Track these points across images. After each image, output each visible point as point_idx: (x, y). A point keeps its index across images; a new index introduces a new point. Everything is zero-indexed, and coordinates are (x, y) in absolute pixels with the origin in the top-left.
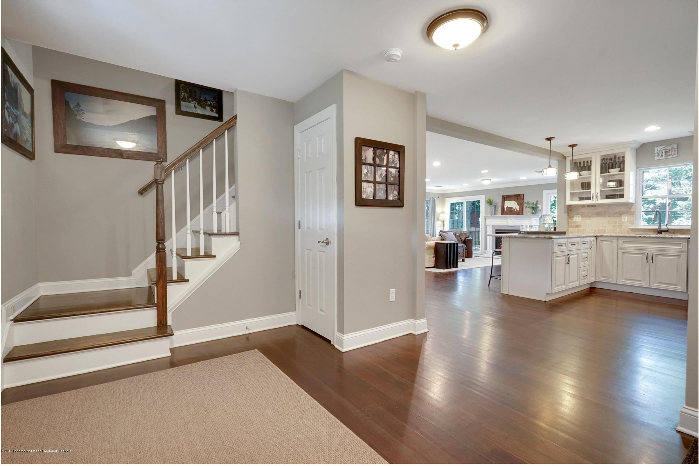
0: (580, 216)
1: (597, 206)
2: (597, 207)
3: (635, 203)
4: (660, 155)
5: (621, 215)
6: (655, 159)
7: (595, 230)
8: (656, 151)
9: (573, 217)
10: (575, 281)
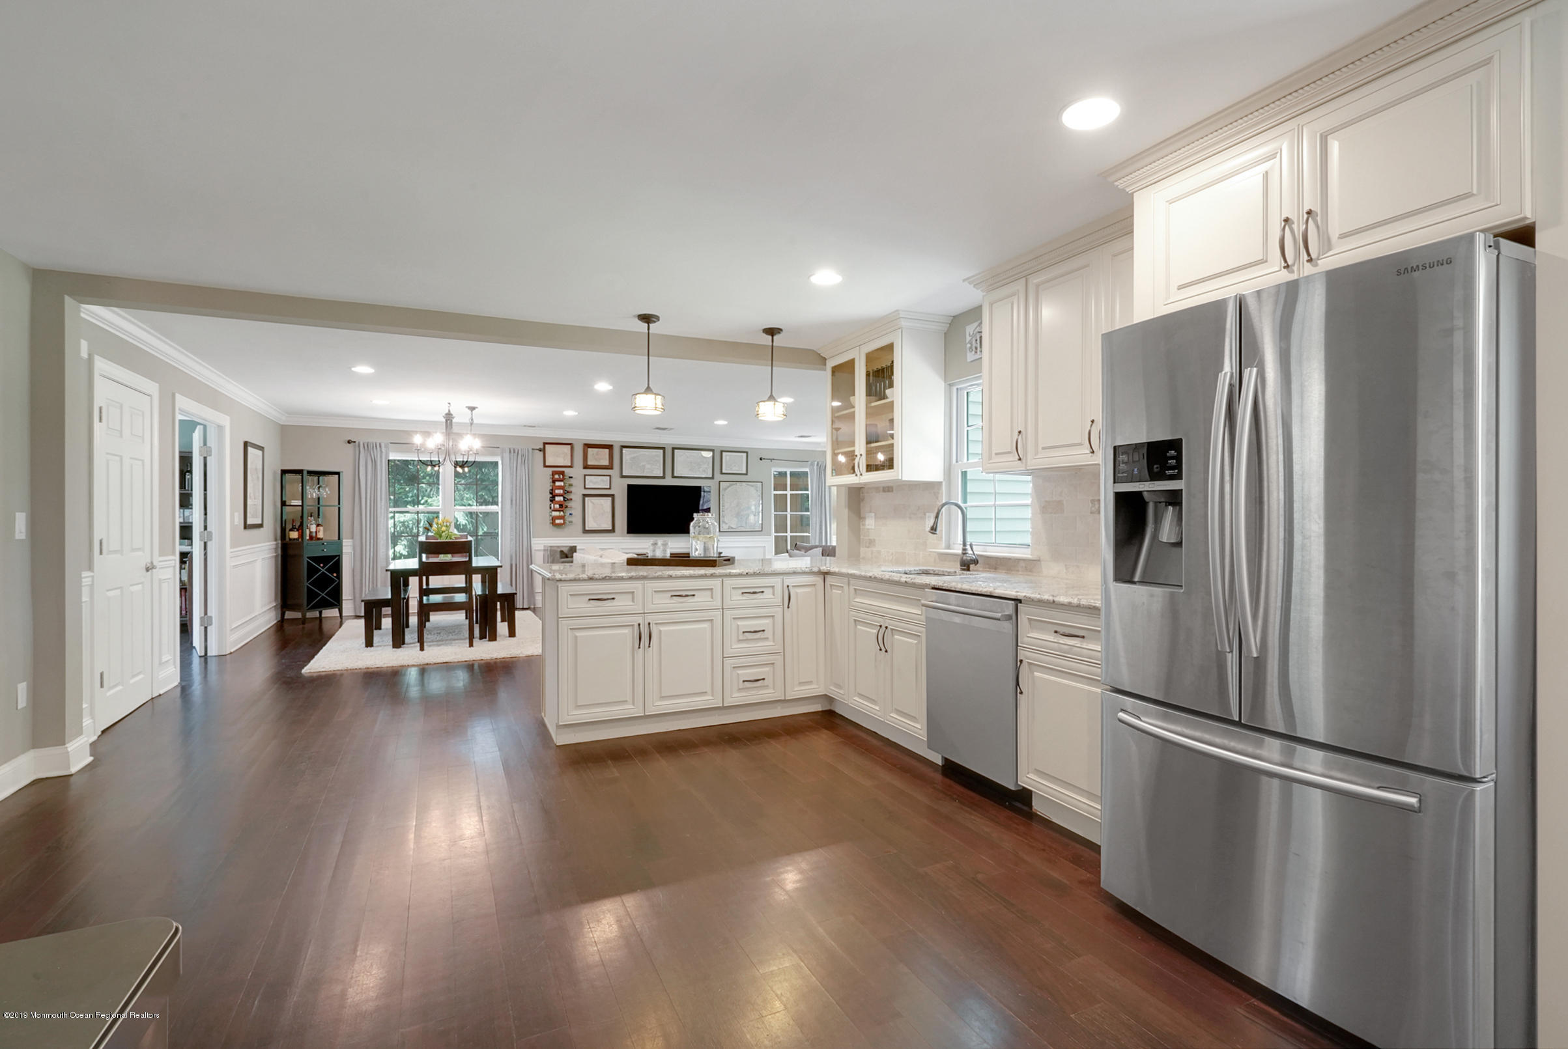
0: (873, 514)
1: (894, 488)
2: (894, 491)
3: (944, 484)
4: (974, 349)
5: (925, 514)
6: (969, 360)
7: (892, 554)
8: (968, 338)
9: (864, 518)
10: (704, 693)
